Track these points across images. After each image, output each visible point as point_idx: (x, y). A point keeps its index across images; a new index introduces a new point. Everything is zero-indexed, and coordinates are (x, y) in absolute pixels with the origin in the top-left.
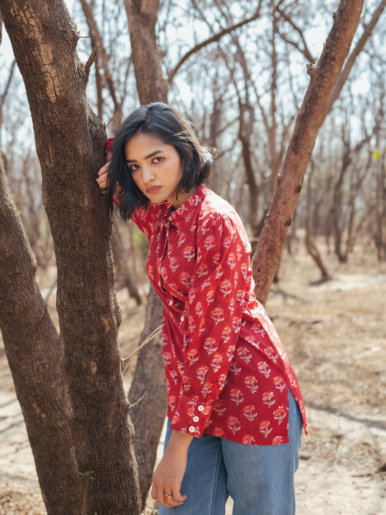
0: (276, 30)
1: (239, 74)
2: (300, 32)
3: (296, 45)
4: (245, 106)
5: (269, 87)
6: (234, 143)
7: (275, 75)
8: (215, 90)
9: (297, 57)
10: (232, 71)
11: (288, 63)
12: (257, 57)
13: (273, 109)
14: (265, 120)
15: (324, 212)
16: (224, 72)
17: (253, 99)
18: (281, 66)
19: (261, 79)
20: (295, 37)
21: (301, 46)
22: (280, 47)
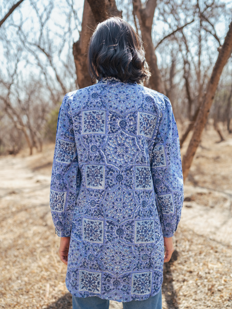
0: (201, 25)
1: (183, 47)
2: (213, 26)
3: (210, 32)
4: (186, 62)
5: (198, 53)
6: (181, 80)
7: (200, 47)
8: (172, 55)
9: (211, 38)
10: (180, 46)
11: (206, 40)
12: (192, 37)
13: (199, 63)
14: (195, 69)
15: (222, 111)
16: (176, 46)
17: (189, 59)
18: (203, 42)
19: (194, 49)
20: (210, 28)
21: (213, 32)
22: (203, 33)
